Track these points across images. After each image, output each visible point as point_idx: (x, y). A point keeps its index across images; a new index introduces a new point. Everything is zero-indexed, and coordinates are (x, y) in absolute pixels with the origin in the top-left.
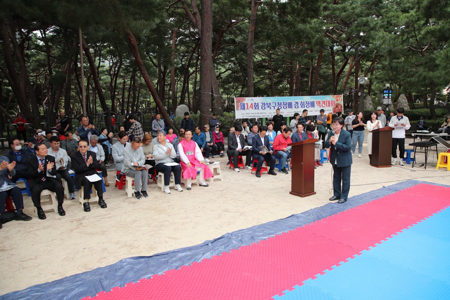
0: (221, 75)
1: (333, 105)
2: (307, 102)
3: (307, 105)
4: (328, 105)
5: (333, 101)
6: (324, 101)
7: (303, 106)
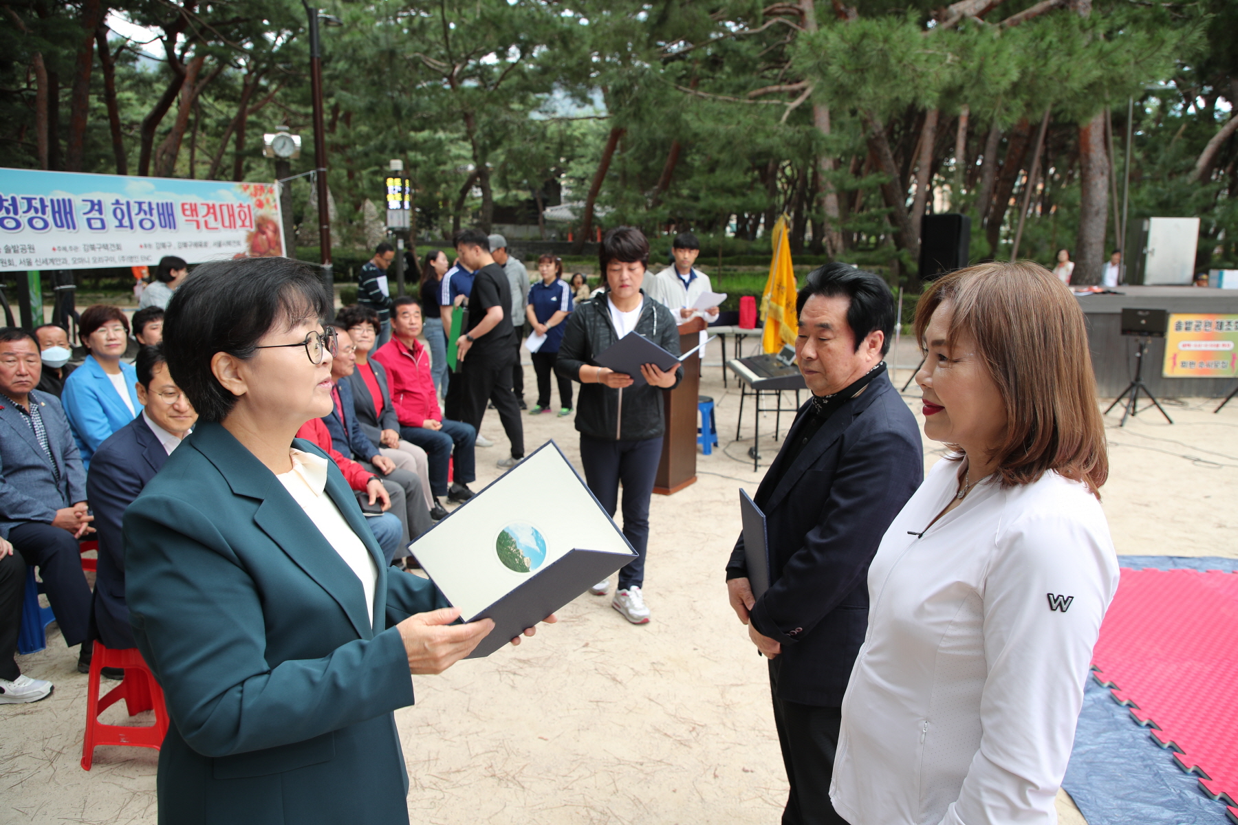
1: (247, 223)
2: (140, 204)
3: (142, 216)
4: (227, 223)
5: (245, 204)
6: (211, 203)
7: (126, 222)
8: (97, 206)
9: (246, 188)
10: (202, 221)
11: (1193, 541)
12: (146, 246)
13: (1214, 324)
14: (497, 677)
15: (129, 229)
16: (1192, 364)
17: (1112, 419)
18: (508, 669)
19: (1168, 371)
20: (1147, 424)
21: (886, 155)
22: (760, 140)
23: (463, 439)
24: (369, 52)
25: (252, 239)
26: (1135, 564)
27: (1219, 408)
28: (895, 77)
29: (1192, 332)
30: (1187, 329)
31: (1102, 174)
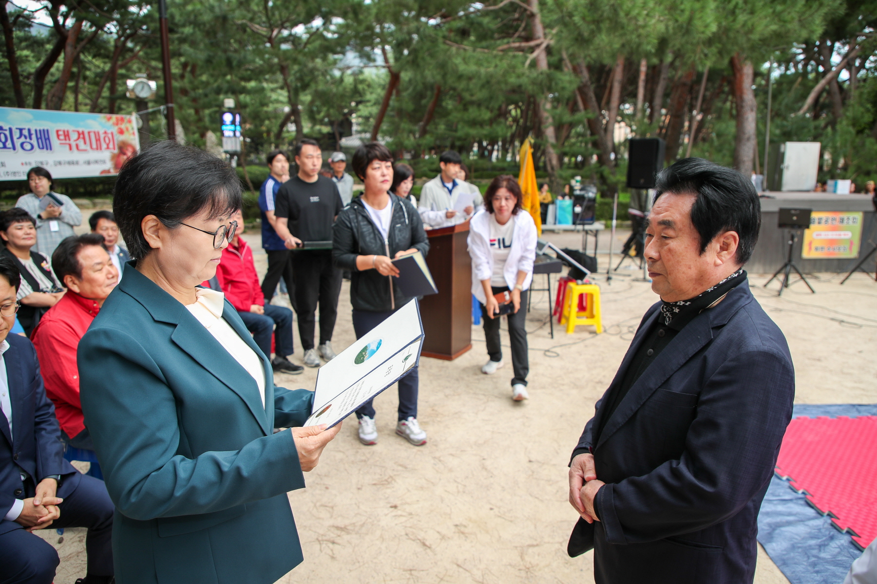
1: (111, 146)
2: (21, 130)
3: (23, 139)
4: (94, 146)
5: (109, 131)
6: (80, 130)
7: (9, 144)
9: (109, 119)
10: (74, 145)
11: (863, 390)
12: (26, 164)
13: (838, 220)
14: (317, 547)
15: (12, 150)
16: (822, 248)
17: (771, 290)
18: (327, 538)
19: (806, 254)
20: (797, 293)
21: (591, 98)
22: (513, 80)
23: (283, 320)
24: (206, 17)
25: (115, 158)
26: (828, 412)
27: (844, 281)
28: (623, 28)
29: (823, 225)
30: (819, 223)
31: (752, 110)
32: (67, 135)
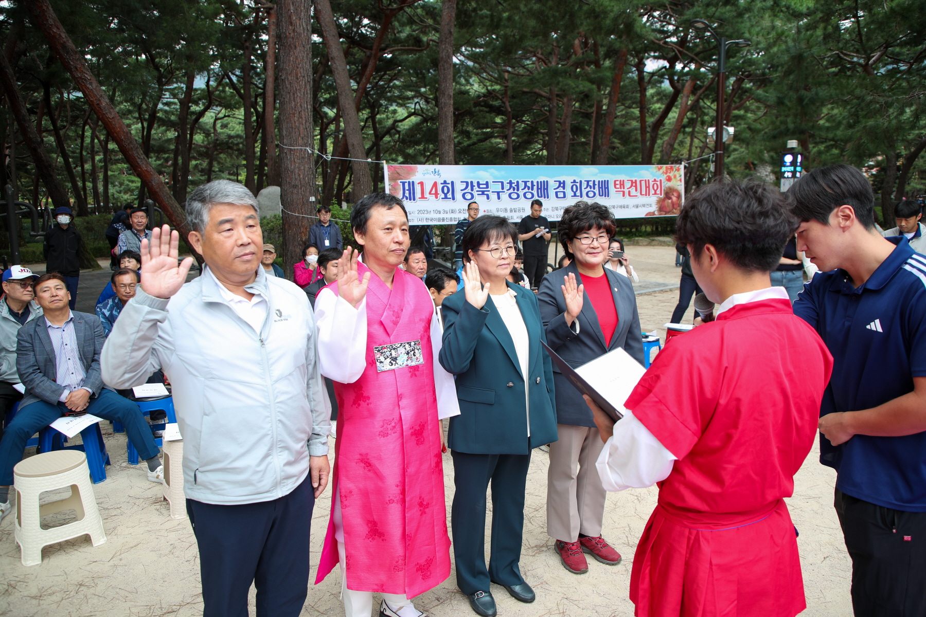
0: (397, 126)
2: (588, 182)
3: (588, 189)
4: (644, 192)
5: (658, 179)
6: (634, 179)
7: (578, 193)
8: (562, 184)
9: (659, 169)
10: (626, 191)
25: (661, 203)
32: (622, 184)
